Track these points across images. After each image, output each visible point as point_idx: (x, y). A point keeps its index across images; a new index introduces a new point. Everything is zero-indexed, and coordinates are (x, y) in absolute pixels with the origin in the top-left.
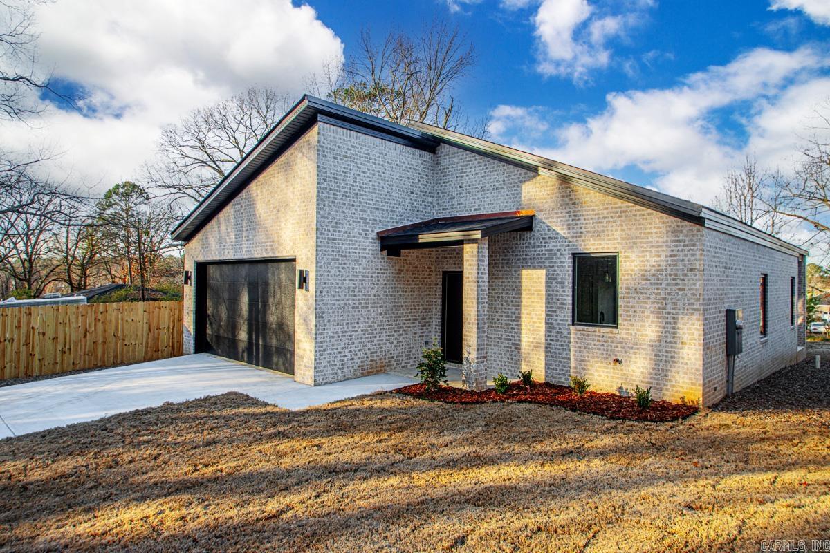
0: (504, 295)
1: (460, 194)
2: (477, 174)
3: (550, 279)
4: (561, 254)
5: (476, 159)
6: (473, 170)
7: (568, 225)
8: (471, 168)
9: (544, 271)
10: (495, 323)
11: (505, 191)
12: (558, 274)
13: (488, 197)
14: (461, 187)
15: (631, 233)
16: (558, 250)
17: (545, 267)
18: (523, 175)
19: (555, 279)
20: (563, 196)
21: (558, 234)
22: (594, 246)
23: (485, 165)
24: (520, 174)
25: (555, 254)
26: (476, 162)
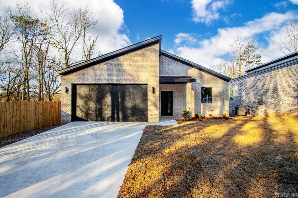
0: (183, 97)
1: (168, 70)
2: (174, 65)
3: (195, 93)
4: (198, 87)
5: (173, 61)
6: (172, 64)
7: (200, 80)
8: (172, 63)
9: (194, 91)
10: (180, 104)
11: (183, 71)
12: (198, 92)
13: (177, 72)
14: (168, 68)
15: (215, 83)
16: (198, 86)
17: (194, 90)
18: (188, 67)
19: (197, 93)
20: (199, 74)
21: (197, 82)
22: (206, 86)
23: (177, 63)
24: (187, 67)
25: (197, 87)
26: (174, 62)
